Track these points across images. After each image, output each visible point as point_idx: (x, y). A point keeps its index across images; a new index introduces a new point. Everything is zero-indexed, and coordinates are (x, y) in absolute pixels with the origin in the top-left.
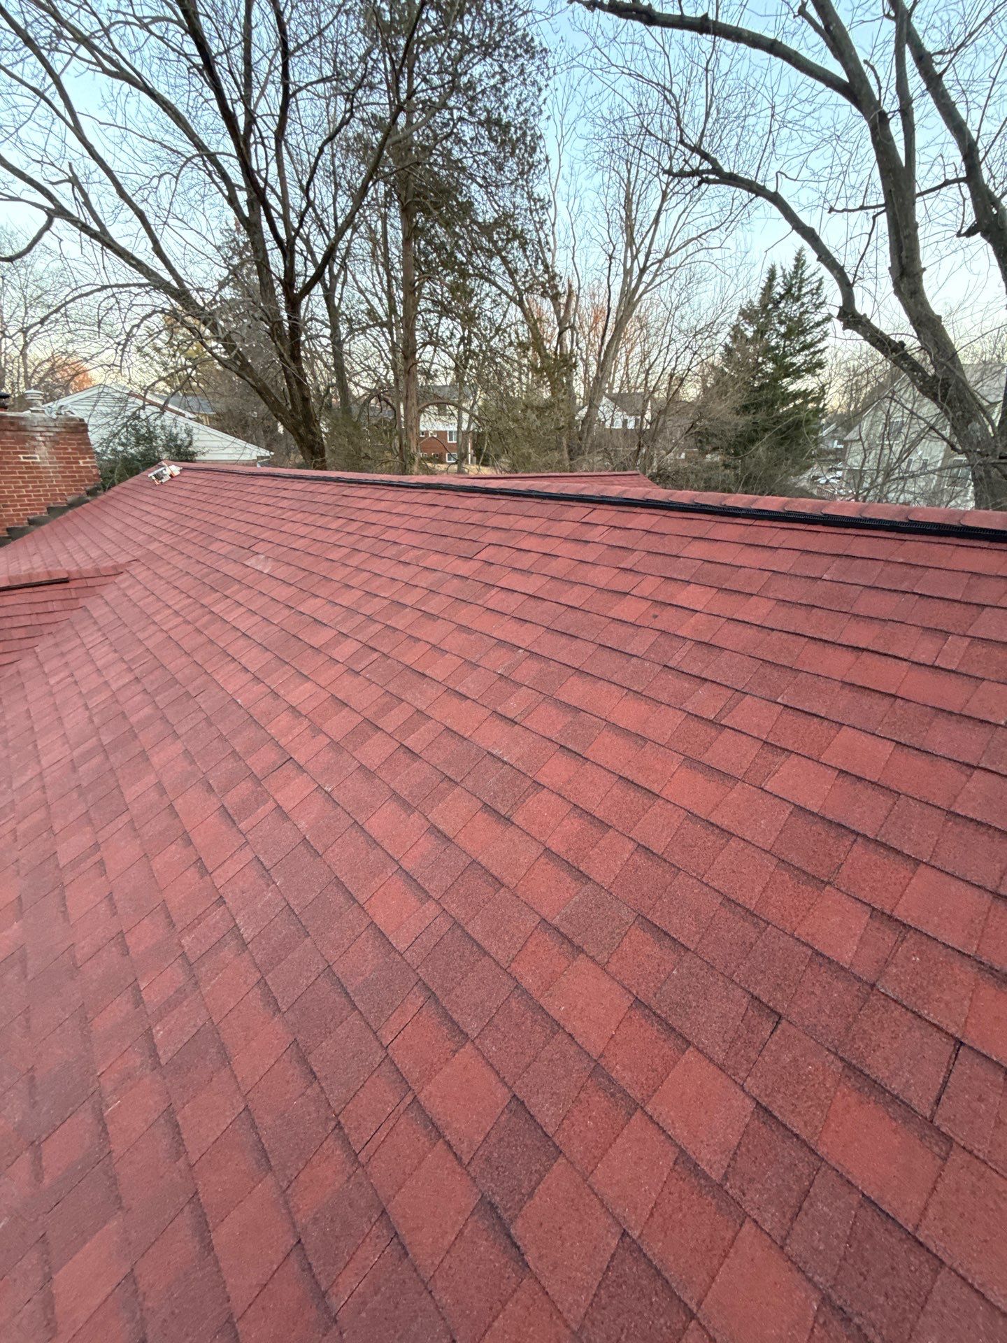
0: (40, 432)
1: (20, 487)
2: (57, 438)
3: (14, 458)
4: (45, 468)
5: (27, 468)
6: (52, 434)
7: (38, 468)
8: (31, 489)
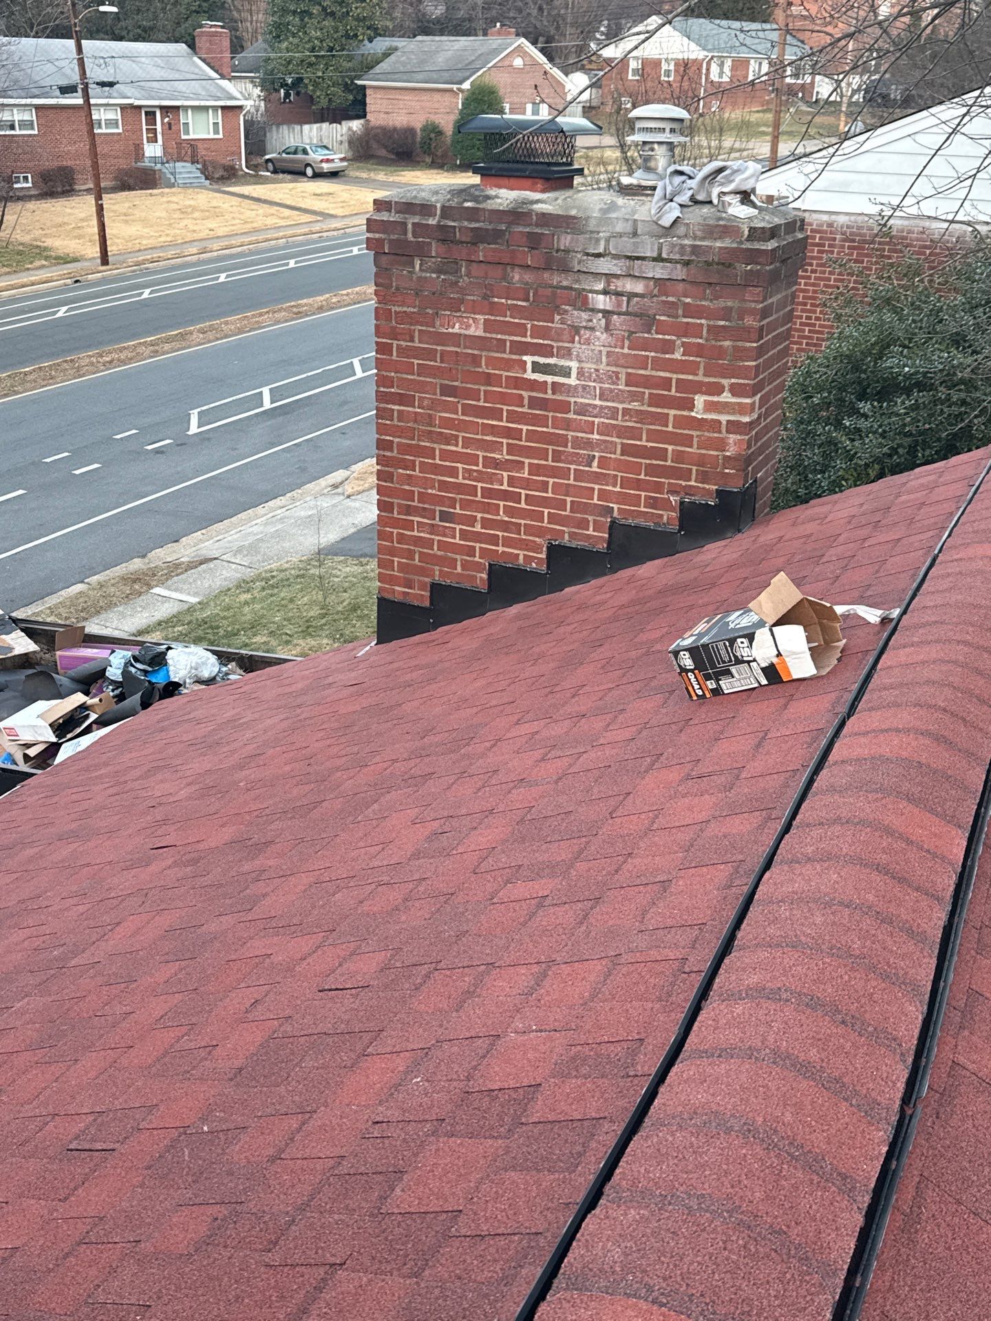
0: (609, 277)
1: (496, 464)
2: (651, 305)
3: (508, 364)
4: (583, 410)
5: (534, 403)
6: (639, 288)
7: (564, 407)
8: (526, 475)
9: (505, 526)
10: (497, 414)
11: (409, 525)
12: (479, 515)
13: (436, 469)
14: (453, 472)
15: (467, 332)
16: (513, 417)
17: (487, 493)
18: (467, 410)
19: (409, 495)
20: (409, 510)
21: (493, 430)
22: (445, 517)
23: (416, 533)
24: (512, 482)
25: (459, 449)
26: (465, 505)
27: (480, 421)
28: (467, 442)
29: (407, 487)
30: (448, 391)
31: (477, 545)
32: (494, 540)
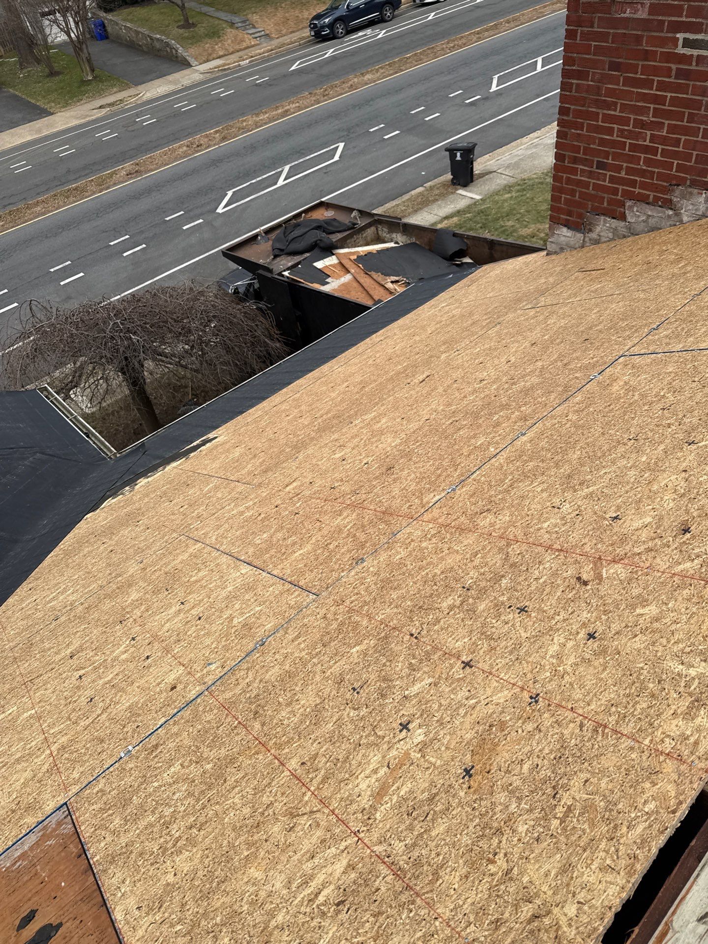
1: (642, 125)
3: (663, 42)
5: (680, 73)
7: (704, 76)
8: (664, 134)
9: (642, 173)
10: (648, 84)
11: (574, 171)
12: (625, 165)
13: (598, 129)
14: (610, 131)
15: (635, 16)
16: (662, 86)
17: (633, 147)
18: (629, 82)
19: (577, 149)
20: (575, 160)
21: (644, 97)
22: (601, 165)
23: (579, 177)
24: (653, 138)
25: (617, 113)
26: (616, 156)
27: (635, 90)
28: (624, 108)
29: (575, 143)
30: (614, 66)
31: (621, 187)
32: (633, 183)
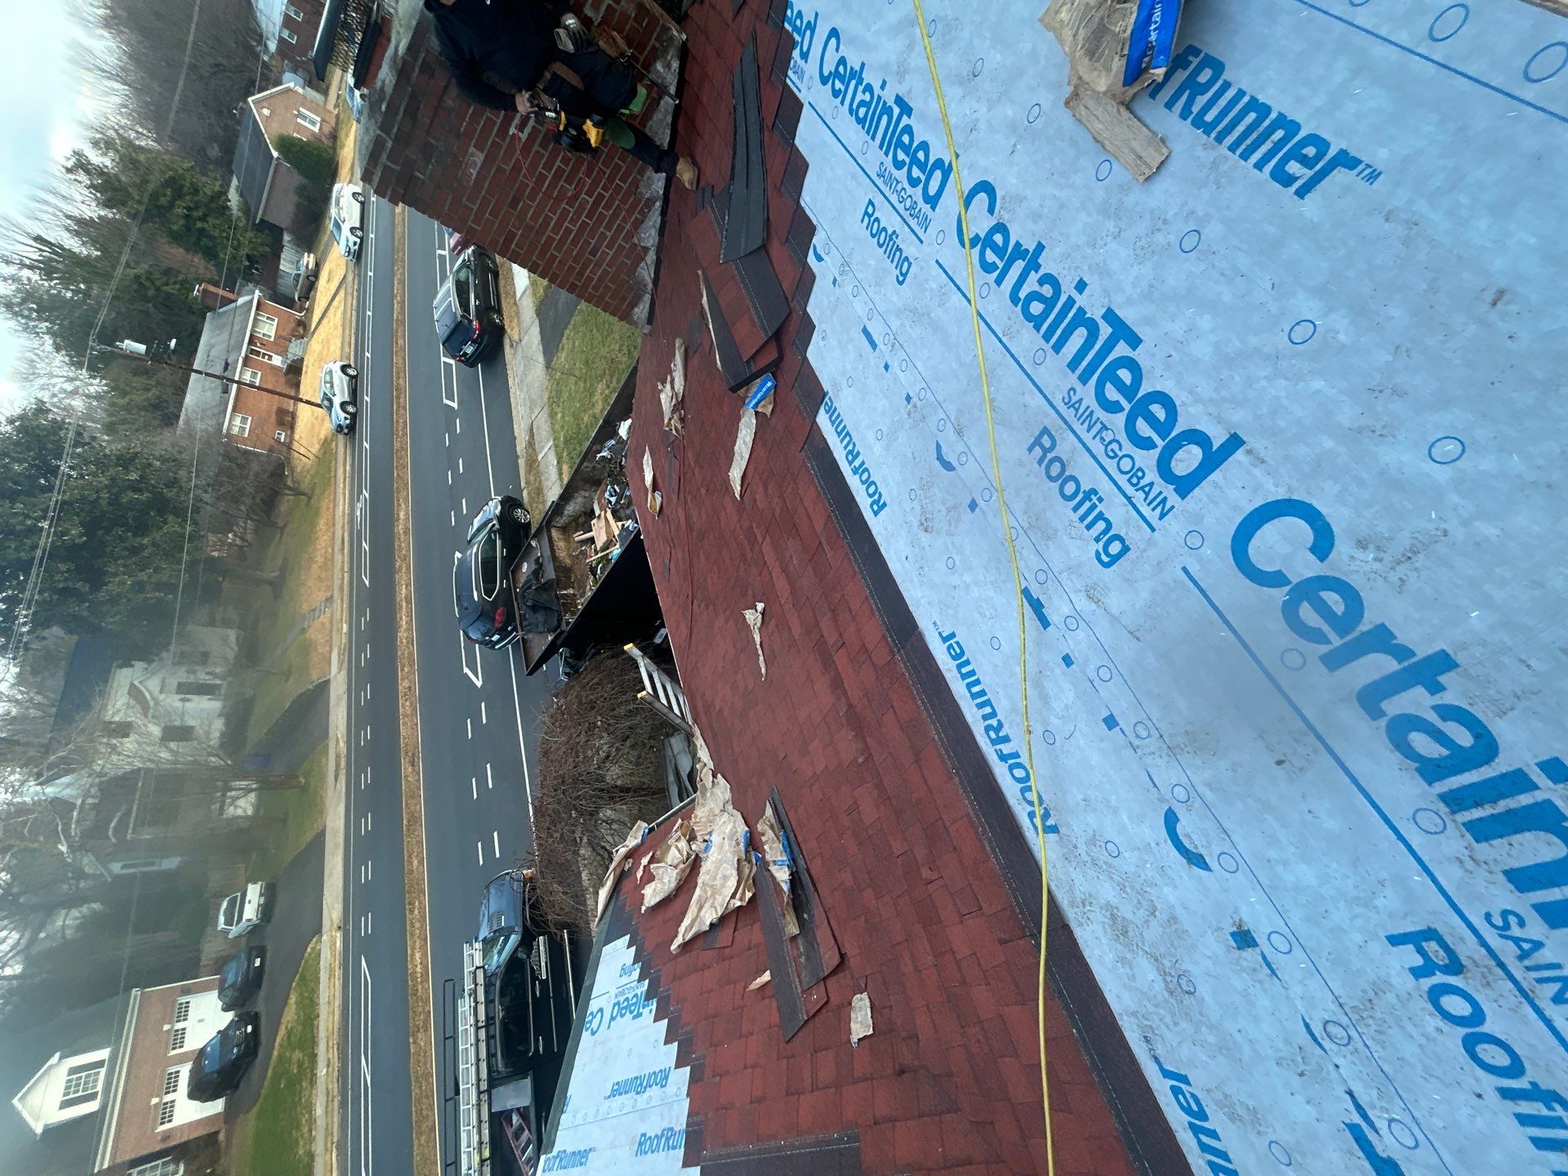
9: (615, 215)
11: (590, 279)
12: (602, 229)
13: (562, 241)
14: (568, 231)
15: (479, 165)
16: (547, 167)
17: (590, 215)
18: (532, 198)
19: (571, 268)
20: (580, 274)
21: (551, 187)
22: (593, 252)
23: (596, 278)
25: (555, 218)
26: (592, 235)
27: (542, 193)
28: (553, 210)
30: (514, 204)
31: (619, 241)
32: (620, 228)
